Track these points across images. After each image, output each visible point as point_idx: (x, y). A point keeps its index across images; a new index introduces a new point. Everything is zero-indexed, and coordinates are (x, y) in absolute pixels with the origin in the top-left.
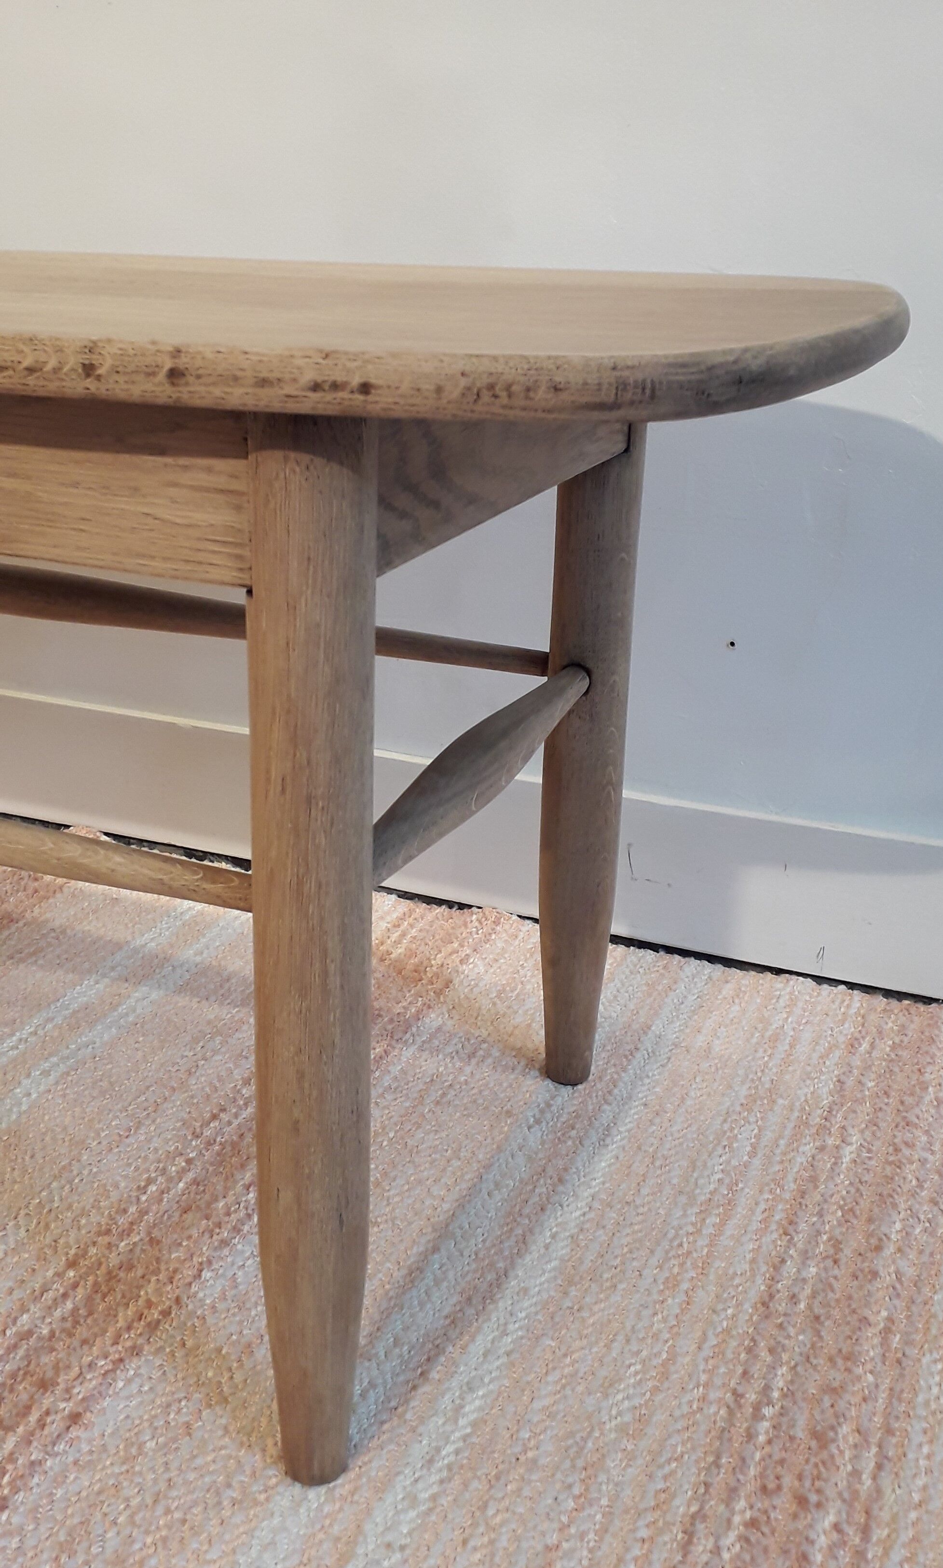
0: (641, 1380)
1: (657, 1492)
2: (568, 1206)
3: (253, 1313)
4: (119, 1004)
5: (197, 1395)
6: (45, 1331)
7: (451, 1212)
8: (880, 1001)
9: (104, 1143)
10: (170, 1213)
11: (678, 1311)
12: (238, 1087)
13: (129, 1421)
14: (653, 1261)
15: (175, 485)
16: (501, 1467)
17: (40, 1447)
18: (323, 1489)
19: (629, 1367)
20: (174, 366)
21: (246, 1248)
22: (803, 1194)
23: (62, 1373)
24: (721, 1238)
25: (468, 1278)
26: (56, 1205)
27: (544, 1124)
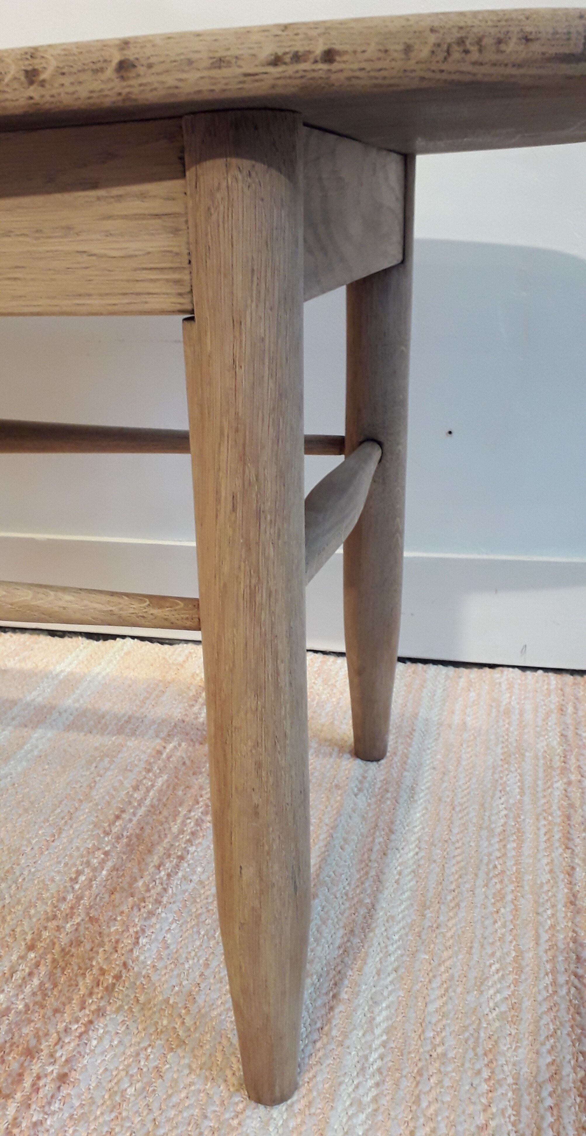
0: (503, 975)
1: (548, 1065)
2: (403, 849)
3: (187, 966)
4: (24, 744)
5: (158, 1042)
6: (21, 1007)
7: (318, 866)
8: (569, 679)
9: (36, 848)
10: (101, 895)
11: (511, 917)
12: (130, 793)
13: (108, 1073)
14: (480, 882)
15: (110, 217)
16: (420, 1064)
17: (38, 1109)
18: (283, 1107)
19: (490, 966)
20: (123, 58)
21: (168, 915)
22: (569, 818)
23: (43, 1041)
24: (523, 858)
25: (347, 914)
26: (7, 902)
27: (365, 791)
